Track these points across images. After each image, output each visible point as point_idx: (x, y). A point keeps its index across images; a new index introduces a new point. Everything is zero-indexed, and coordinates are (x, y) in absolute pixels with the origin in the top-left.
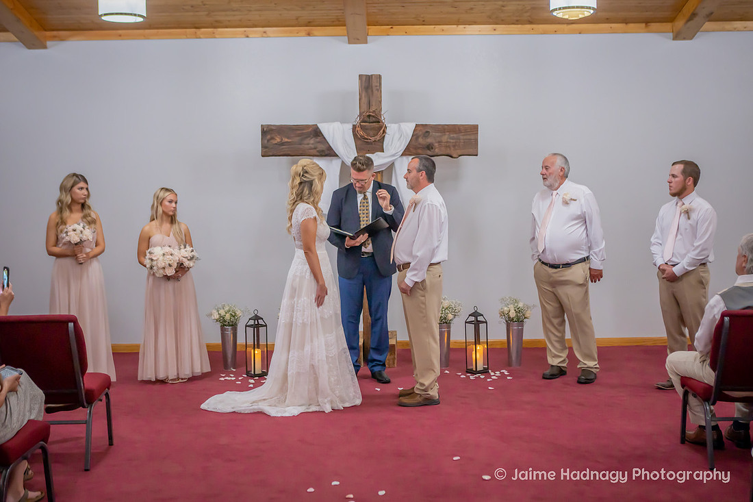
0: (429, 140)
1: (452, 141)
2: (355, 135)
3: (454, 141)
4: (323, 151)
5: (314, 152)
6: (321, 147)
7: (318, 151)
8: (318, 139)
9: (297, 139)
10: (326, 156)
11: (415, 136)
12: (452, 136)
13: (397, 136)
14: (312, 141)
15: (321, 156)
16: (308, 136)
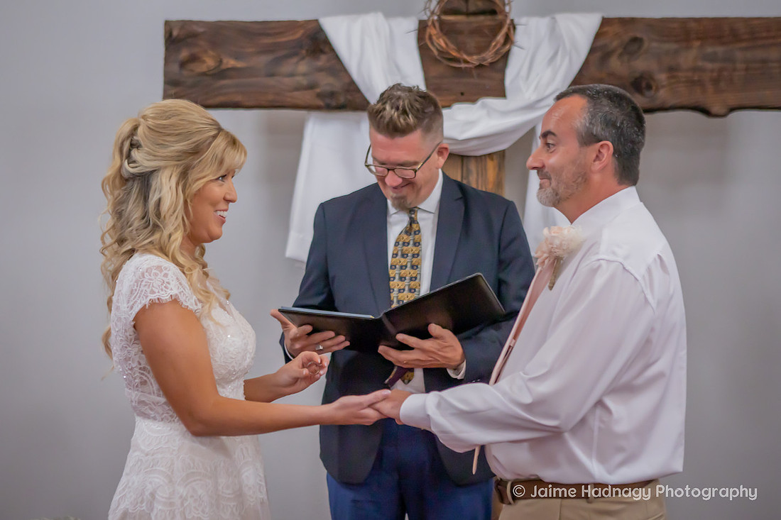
0: (641, 64)
1: (709, 66)
2: (423, 49)
3: (717, 66)
4: (332, 94)
5: (308, 97)
6: (327, 82)
7: (319, 96)
8: (323, 60)
9: (262, 60)
10: (341, 108)
11: (599, 51)
12: (710, 50)
13: (545, 52)
14: (303, 67)
15: (329, 108)
16: (294, 51)
